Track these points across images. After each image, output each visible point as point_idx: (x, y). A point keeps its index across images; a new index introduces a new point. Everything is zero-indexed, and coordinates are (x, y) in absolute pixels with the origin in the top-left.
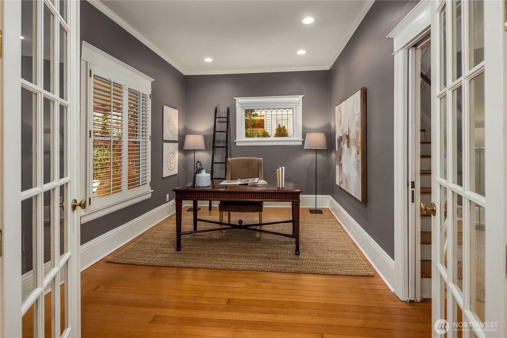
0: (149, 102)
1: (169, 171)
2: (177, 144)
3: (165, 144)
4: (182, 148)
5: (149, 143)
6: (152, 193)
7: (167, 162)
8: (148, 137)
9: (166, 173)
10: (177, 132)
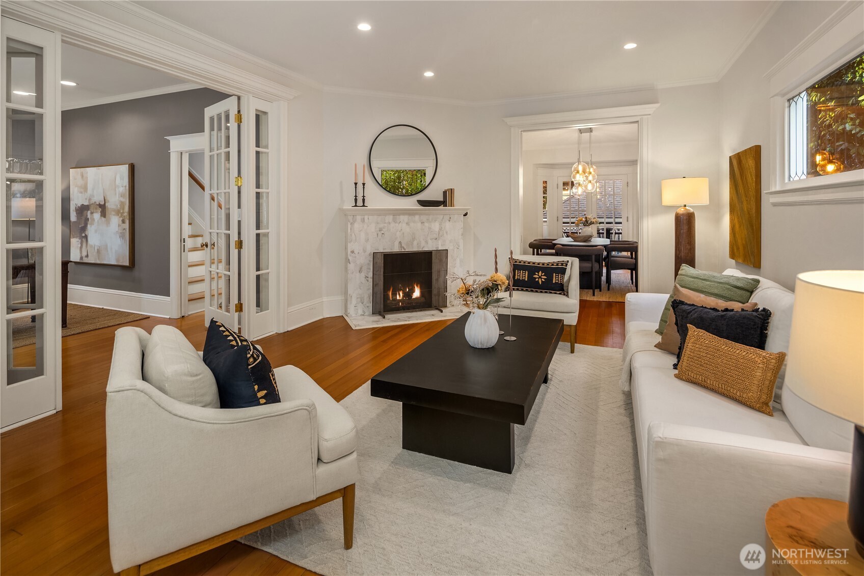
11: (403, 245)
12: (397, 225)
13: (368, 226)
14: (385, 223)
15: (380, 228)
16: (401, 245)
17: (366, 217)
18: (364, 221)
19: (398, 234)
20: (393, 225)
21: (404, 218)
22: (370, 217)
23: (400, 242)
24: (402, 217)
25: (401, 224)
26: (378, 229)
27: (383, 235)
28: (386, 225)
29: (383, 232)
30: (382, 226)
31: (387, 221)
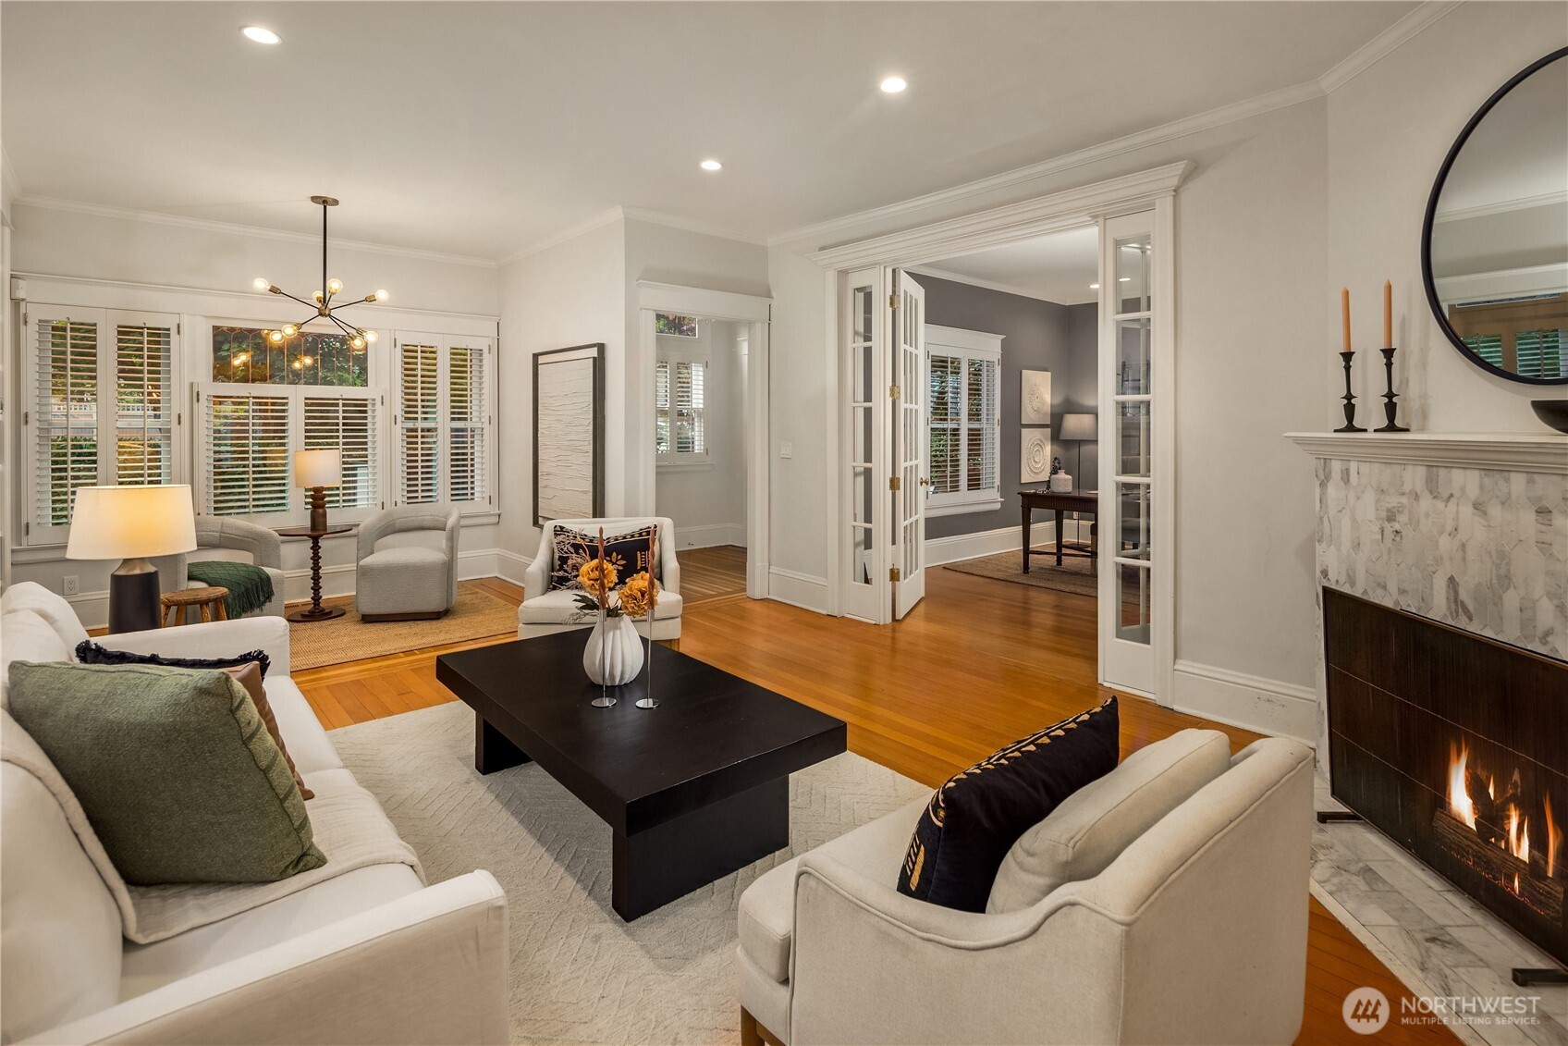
0: (998, 370)
1: (1032, 475)
2: (1049, 430)
3: (1024, 431)
4: (1056, 437)
5: (998, 430)
6: (1002, 503)
7: (1028, 459)
8: (996, 421)
9: (1026, 477)
10: (1048, 409)
11: (1463, 596)
12: (1440, 504)
13: (1358, 498)
14: (1404, 494)
15: (1388, 510)
16: (1456, 592)
17: (1353, 466)
18: (1348, 480)
19: (1445, 543)
20: (1426, 503)
21: (1467, 481)
22: (1365, 468)
23: (1451, 580)
24: (1458, 476)
25: (1453, 501)
26: (1384, 514)
27: (1398, 538)
28: (1404, 500)
29: (1397, 526)
30: (1393, 501)
31: (1407, 488)
